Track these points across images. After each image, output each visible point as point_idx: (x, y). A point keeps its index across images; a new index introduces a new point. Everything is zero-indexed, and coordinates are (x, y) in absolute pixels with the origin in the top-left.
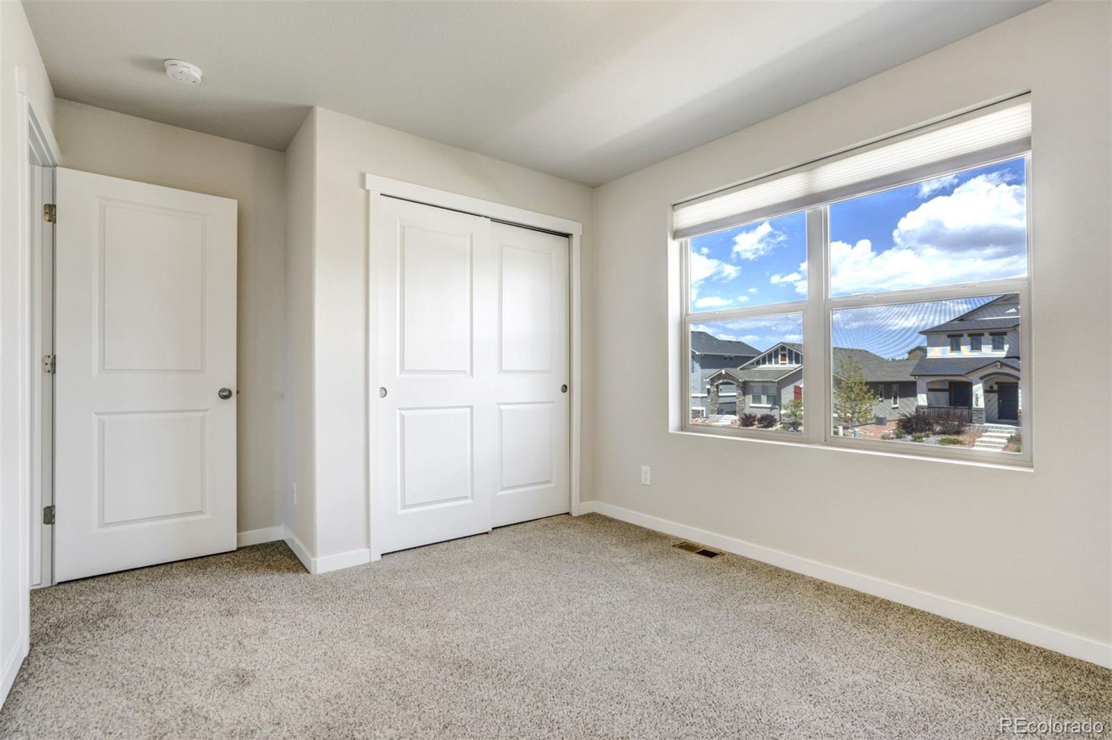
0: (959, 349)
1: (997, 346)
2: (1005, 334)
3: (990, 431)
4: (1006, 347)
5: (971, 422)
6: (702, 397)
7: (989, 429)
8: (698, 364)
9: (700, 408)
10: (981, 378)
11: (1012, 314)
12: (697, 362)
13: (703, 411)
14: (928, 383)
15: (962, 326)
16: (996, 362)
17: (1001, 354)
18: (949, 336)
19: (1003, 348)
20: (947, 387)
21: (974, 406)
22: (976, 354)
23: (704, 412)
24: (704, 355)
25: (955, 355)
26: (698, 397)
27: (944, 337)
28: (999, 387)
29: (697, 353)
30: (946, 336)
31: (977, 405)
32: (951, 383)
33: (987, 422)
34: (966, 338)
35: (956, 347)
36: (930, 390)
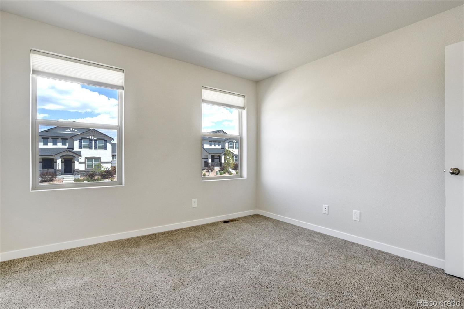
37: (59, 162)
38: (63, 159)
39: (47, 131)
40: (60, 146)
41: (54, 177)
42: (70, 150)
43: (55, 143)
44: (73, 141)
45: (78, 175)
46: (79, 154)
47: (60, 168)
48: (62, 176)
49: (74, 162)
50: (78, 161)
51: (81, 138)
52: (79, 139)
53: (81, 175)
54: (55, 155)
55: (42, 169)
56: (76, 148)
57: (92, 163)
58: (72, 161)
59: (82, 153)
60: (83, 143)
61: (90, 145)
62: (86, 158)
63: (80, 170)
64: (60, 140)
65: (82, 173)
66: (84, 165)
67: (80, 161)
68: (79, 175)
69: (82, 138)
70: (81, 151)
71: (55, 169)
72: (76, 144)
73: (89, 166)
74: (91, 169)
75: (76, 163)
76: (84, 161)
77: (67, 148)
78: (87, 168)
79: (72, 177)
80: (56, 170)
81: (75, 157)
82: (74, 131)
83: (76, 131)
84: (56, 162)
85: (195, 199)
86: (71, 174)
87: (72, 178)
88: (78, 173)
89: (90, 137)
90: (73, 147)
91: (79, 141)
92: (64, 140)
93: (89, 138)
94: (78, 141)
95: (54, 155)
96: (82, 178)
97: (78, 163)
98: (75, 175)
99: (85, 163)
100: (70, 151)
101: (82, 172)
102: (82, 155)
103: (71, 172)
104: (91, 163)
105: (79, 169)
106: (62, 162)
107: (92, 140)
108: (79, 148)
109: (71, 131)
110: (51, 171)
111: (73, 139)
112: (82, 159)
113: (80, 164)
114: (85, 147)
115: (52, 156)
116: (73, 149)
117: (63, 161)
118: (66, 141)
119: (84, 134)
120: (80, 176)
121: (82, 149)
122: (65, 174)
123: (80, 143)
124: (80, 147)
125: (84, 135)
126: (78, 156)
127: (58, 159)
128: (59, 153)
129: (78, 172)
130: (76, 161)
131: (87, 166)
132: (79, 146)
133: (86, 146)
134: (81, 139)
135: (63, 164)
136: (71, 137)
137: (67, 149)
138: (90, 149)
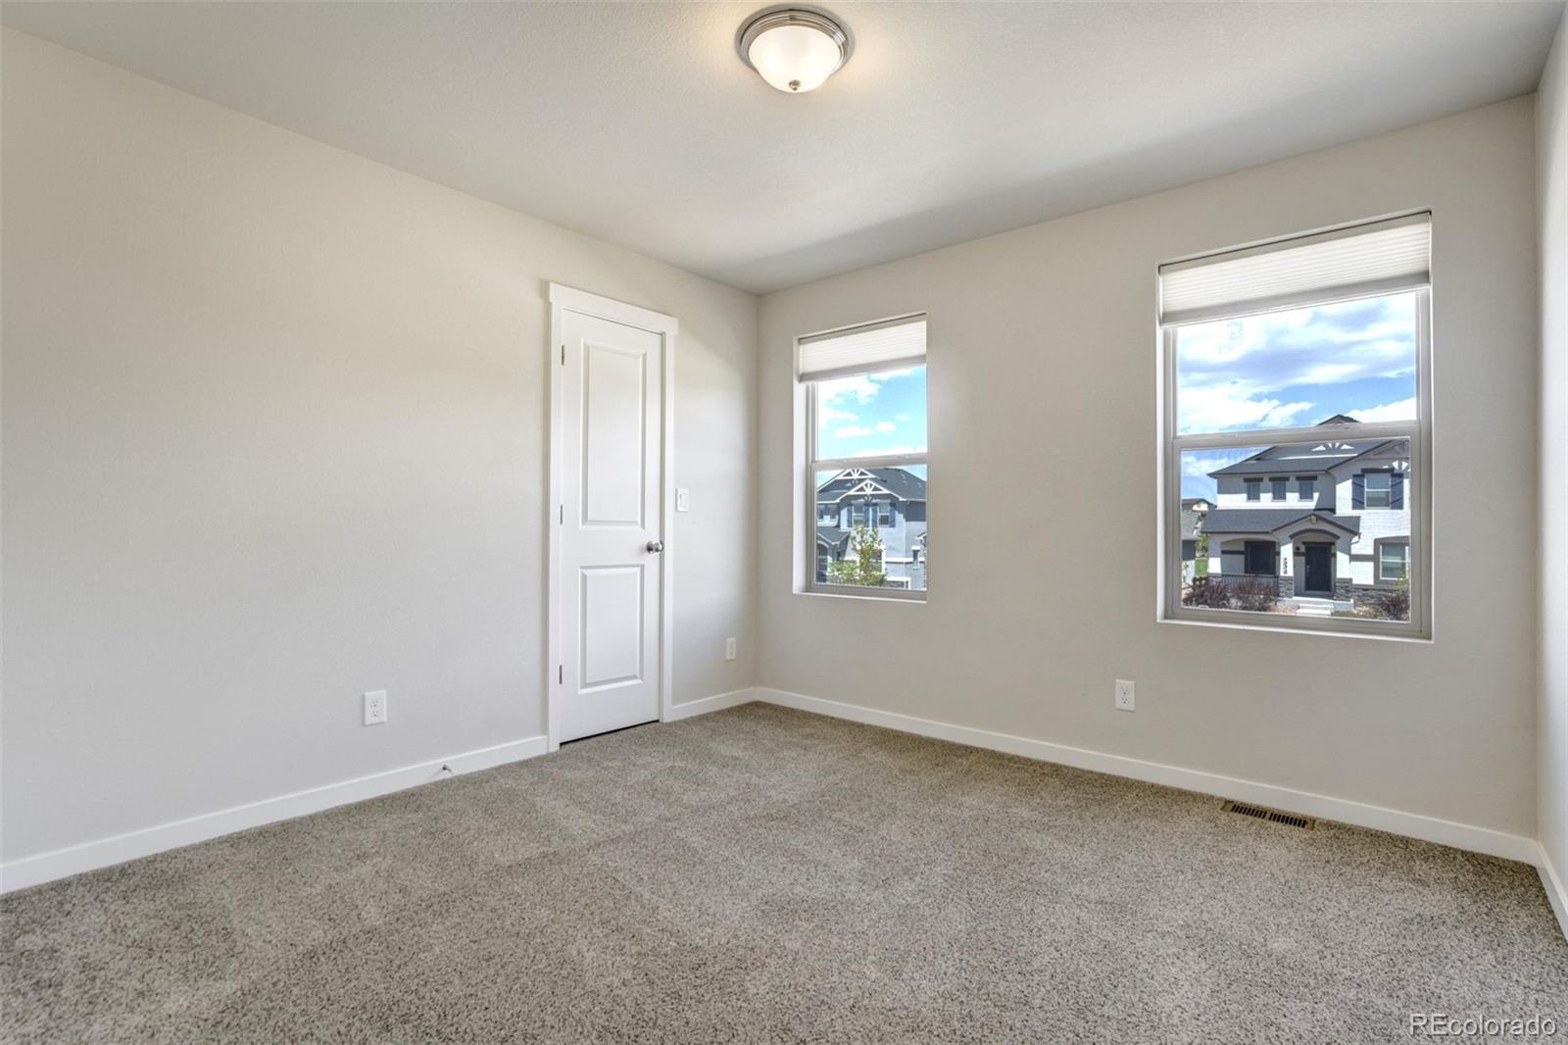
0: (1258, 498)
1: (1305, 495)
2: (1315, 478)
3: (1303, 607)
4: (1316, 495)
5: (1278, 596)
6: (907, 563)
7: (1301, 605)
8: (902, 516)
9: (904, 579)
10: (1291, 537)
11: (1321, 452)
12: (900, 513)
13: (907, 582)
14: (1223, 543)
15: (1263, 466)
16: (1311, 515)
17: (1310, 505)
18: (1246, 480)
19: (1312, 498)
20: (1242, 548)
21: (1282, 574)
22: (1279, 505)
23: (909, 584)
24: (912, 502)
25: (1254, 505)
26: (902, 563)
27: (1240, 481)
28: (1307, 548)
29: (901, 499)
30: (1242, 480)
31: (1286, 572)
32: (1247, 543)
33: (1297, 595)
34: (1266, 483)
35: (1253, 496)
36: (1224, 552)
37: (1287, 552)
38: (1304, 543)
39: (1258, 459)
40: (1293, 501)
41: (1271, 600)
42: (1322, 514)
43: (1279, 495)
44: (1335, 482)
45: (1348, 598)
46: (1352, 528)
47: (1290, 573)
48: (1295, 598)
49: (1335, 555)
50: (1347, 551)
51: (1360, 473)
52: (1355, 476)
53: (1361, 601)
54: (1275, 530)
55: (1246, 572)
56: (1344, 507)
57: (1404, 559)
58: (1330, 549)
59: (1361, 521)
60: (1368, 488)
61: (1394, 493)
62: (1378, 542)
63: (1354, 582)
64: (1293, 482)
65: (1364, 595)
66: (1370, 565)
67: (1355, 550)
68: (1352, 601)
69: (1366, 471)
70: (1358, 518)
71: (1274, 573)
72: (1344, 491)
73: (1389, 570)
74: (1396, 583)
75: (1342, 558)
76: (1370, 551)
77: (1313, 508)
78: (1381, 578)
79: (1324, 606)
80: (1278, 577)
81: (1338, 537)
82: (1339, 450)
83: (1345, 447)
84: (1278, 554)
85: (1128, 682)
86: (1327, 593)
87: (1325, 609)
88: (1348, 591)
89: (1396, 464)
90: (1335, 505)
91: (1353, 483)
92: (1306, 481)
93: (1391, 470)
94: (1350, 481)
95: (1273, 531)
96: (1360, 611)
97: (1347, 557)
98: (1338, 599)
99: (1374, 558)
100: (1319, 518)
101: (1364, 590)
102: (1361, 531)
103: (1328, 588)
104: (1398, 560)
105: (1351, 580)
106: (1296, 553)
107: (1401, 476)
108: (1355, 507)
109: (1328, 451)
110: (1265, 580)
111: (1334, 478)
112: (1363, 545)
113: (1352, 563)
114: (1377, 502)
115: (1267, 533)
116: (1333, 511)
117: (1303, 549)
118: (1312, 484)
119: (1371, 455)
120: (1355, 605)
121: (1363, 508)
122: (1308, 592)
123: (1358, 489)
124: (1358, 502)
125: (1370, 459)
126: (1348, 534)
127: (1285, 544)
128: (1290, 524)
129: (1348, 588)
130: (1343, 552)
131: (1384, 569)
132: (1353, 499)
133: (1382, 499)
134: (1362, 476)
135: (1303, 559)
136: (1326, 471)
137: (1315, 510)
138: (1392, 508)
